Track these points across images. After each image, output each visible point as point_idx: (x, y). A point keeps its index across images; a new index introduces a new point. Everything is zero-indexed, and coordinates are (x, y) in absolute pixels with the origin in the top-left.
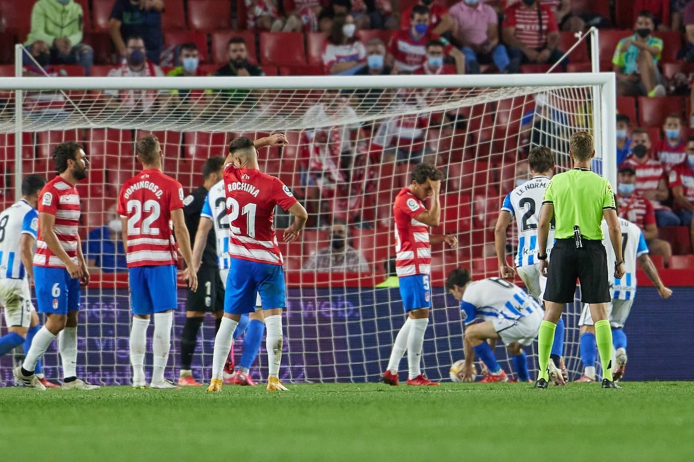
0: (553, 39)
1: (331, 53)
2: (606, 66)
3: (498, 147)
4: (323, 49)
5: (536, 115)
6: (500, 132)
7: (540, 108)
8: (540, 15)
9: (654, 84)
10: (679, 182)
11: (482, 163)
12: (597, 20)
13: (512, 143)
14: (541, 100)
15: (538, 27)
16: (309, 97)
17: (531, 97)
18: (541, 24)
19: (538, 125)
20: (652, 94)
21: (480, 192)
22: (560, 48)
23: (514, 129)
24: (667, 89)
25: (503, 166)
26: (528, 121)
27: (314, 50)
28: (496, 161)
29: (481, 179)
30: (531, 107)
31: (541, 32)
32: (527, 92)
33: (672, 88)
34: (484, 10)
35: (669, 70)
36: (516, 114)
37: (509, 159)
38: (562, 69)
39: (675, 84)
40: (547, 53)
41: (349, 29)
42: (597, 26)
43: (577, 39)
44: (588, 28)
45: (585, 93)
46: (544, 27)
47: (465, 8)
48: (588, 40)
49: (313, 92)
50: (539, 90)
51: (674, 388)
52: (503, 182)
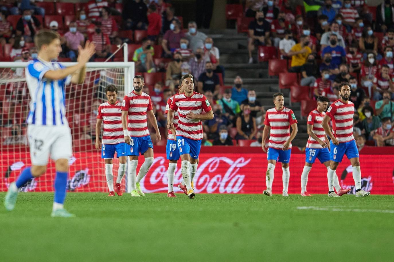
0: (108, 48)
1: (14, 53)
2: (130, 59)
3: (84, 92)
4: (10, 51)
5: (101, 80)
6: (85, 87)
7: (102, 77)
8: (102, 37)
9: (151, 67)
10: (160, 109)
11: (78, 100)
12: (127, 40)
13: (90, 91)
14: (103, 73)
15: (101, 43)
16: (5, 71)
17: (98, 71)
18: (103, 41)
19: (101, 84)
20: (150, 71)
21: (77, 112)
22: (111, 52)
23: (91, 85)
24: (156, 70)
25: (86, 101)
26: (97, 82)
27: (7, 51)
28: (84, 99)
29: (77, 106)
30: (98, 76)
31: (103, 45)
32: (96, 69)
33: (158, 69)
34: (79, 35)
35: (157, 61)
36: (92, 79)
37: (89, 98)
38: (112, 60)
39: (159, 68)
40: (105, 54)
41: (22, 43)
42: (128, 43)
43: (118, 48)
44: (122, 43)
45: (121, 71)
46: (105, 43)
47: (71, 35)
48: (122, 49)
49: (6, 69)
50: (102, 69)
51: (157, 195)
52: (86, 108)
